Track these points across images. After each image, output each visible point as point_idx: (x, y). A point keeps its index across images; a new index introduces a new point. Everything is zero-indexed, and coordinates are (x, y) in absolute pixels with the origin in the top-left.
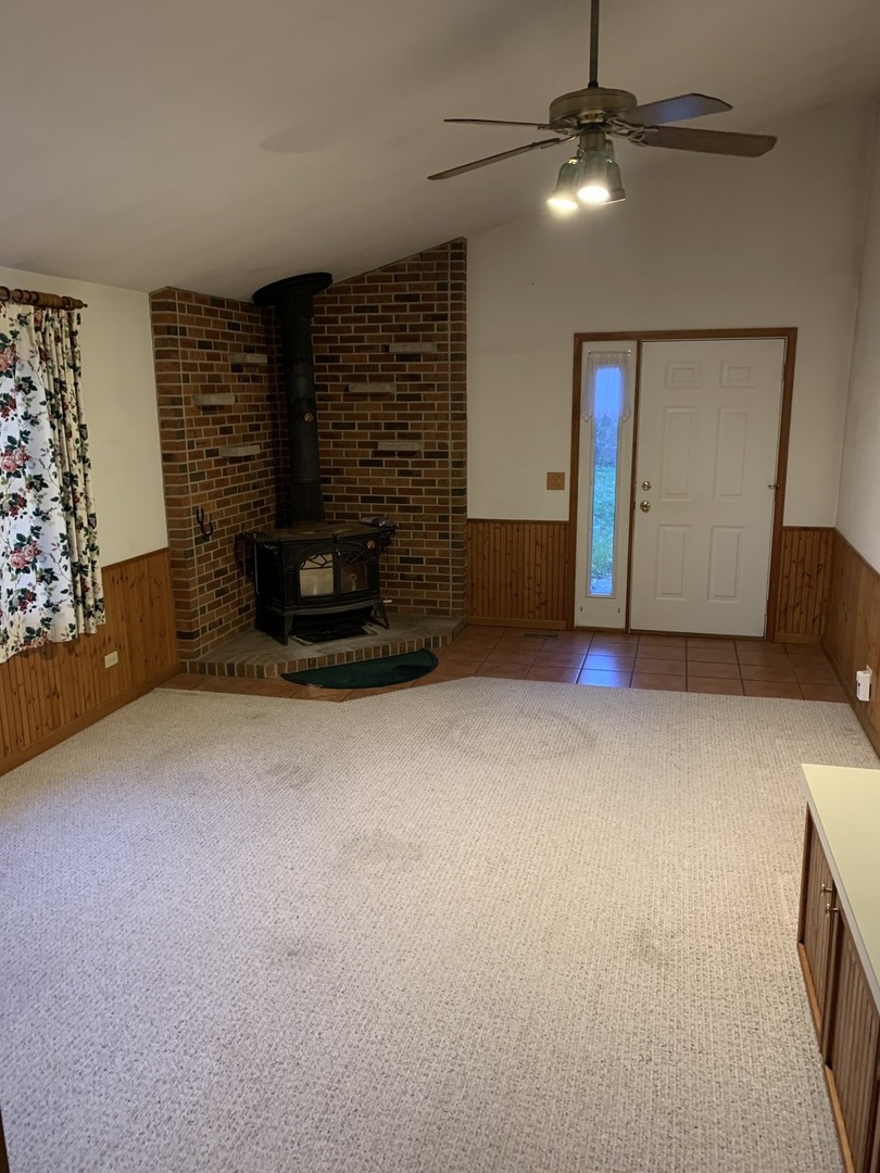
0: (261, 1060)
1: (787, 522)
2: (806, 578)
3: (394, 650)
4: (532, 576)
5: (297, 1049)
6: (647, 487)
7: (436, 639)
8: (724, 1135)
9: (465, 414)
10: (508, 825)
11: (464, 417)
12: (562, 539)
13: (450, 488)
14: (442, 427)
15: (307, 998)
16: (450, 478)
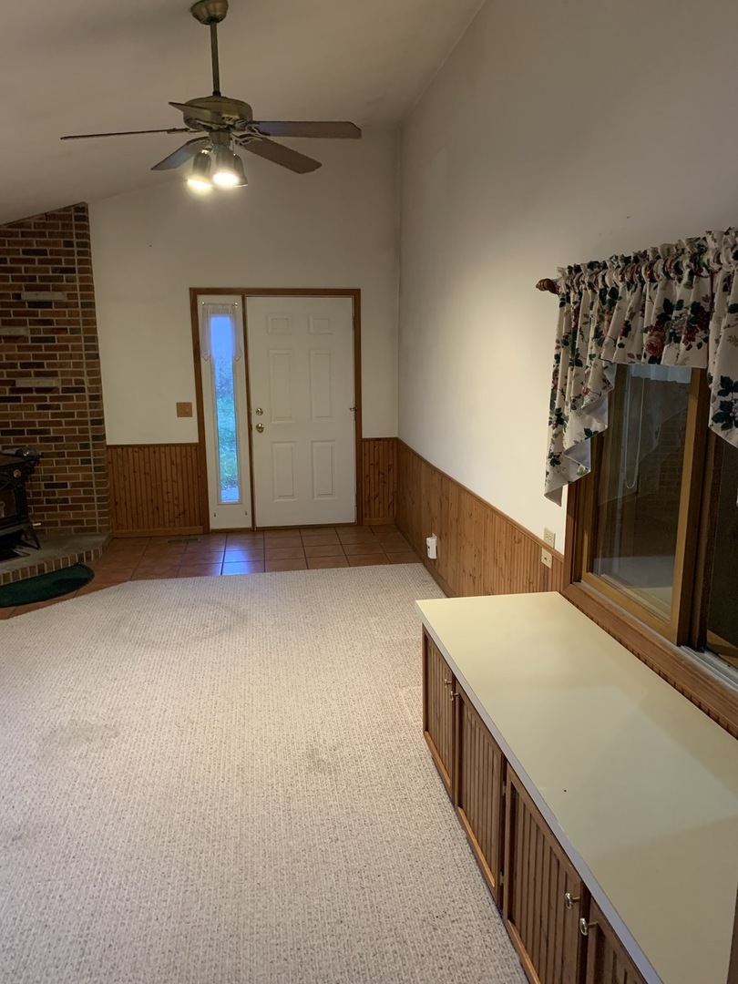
0: (9, 933)
1: (365, 435)
2: (381, 476)
3: (49, 568)
4: (170, 490)
5: (42, 914)
6: (260, 412)
7: (88, 553)
8: (399, 875)
9: (98, 355)
10: (188, 695)
11: (97, 356)
12: (194, 458)
13: (89, 418)
14: (77, 365)
15: (40, 871)
16: (88, 410)
